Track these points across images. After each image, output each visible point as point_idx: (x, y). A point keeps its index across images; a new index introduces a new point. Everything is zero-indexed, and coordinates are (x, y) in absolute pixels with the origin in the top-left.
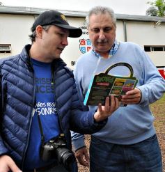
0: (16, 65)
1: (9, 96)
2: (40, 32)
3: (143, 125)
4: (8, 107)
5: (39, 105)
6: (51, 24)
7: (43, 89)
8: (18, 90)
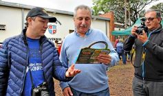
0: (17, 42)
1: (12, 60)
2: (31, 21)
3: (101, 82)
4: (12, 66)
5: (31, 65)
6: (36, 16)
7: (33, 55)
8: (18, 56)
